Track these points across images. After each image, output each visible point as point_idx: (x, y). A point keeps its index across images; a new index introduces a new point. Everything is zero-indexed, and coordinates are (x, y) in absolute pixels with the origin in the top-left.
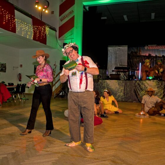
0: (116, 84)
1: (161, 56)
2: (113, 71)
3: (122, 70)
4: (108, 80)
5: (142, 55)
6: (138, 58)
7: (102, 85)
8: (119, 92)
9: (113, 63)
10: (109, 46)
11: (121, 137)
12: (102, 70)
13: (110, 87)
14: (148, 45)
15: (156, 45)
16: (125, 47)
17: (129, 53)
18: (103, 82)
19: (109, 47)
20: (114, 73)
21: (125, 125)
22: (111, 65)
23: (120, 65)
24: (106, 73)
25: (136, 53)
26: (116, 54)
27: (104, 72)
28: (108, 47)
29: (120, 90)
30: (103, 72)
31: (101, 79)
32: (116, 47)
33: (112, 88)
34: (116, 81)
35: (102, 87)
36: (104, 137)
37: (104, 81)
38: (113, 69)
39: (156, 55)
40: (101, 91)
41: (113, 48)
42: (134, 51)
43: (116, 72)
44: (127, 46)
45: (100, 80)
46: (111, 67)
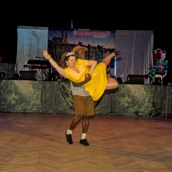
0: (29, 87)
1: (96, 46)
2: (25, 66)
3: (39, 65)
4: (17, 79)
5: (69, 43)
6: (63, 48)
7: (7, 87)
8: (34, 98)
9: (25, 53)
10: (19, 26)
11: (33, 165)
12: (7, 64)
13: (20, 92)
14: (79, 30)
15: (89, 30)
16: (45, 30)
17: (50, 40)
18: (9, 84)
19: (19, 28)
20: (27, 69)
21: (40, 147)
22: (23, 56)
23: (37, 57)
24: (14, 70)
25: (60, 39)
26: (31, 40)
27: (10, 67)
28: (17, 28)
29: (35, 95)
30: (8, 67)
31: (5, 79)
32: (30, 28)
33: (23, 92)
34: (30, 81)
35: (6, 91)
36: (7, 167)
37: (10, 81)
38: (26, 64)
39: (89, 45)
40: (5, 98)
41: (26, 29)
42: (57, 37)
43: (30, 68)
44: (48, 28)
45: (3, 79)
46: (23, 60)
